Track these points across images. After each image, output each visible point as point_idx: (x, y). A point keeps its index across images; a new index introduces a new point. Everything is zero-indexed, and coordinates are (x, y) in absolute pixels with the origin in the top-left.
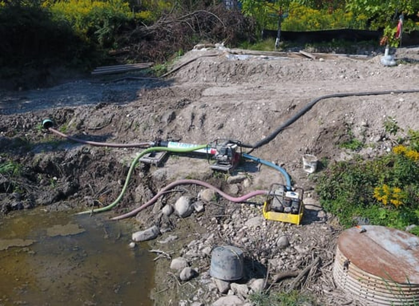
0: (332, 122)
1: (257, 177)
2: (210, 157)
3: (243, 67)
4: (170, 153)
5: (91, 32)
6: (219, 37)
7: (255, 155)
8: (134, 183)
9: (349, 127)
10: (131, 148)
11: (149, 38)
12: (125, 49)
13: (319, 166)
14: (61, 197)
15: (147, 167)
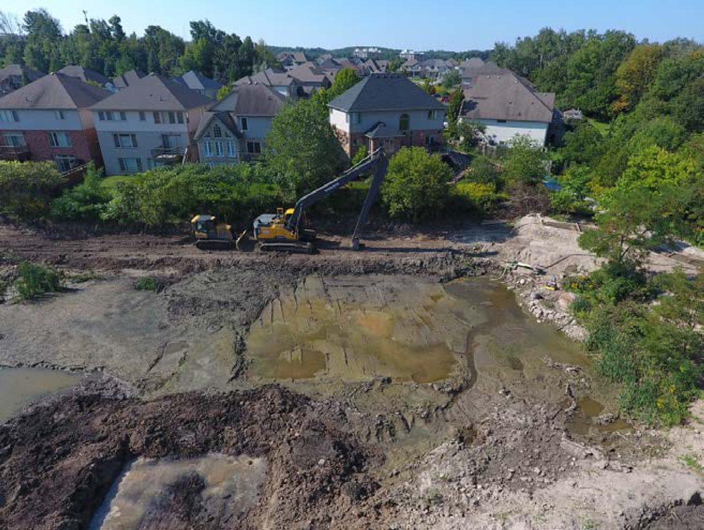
0: (572, 264)
1: (545, 277)
2: (532, 269)
3: (547, 233)
4: (518, 266)
5: (482, 204)
6: (538, 210)
7: (546, 270)
8: (506, 273)
9: (576, 266)
10: (505, 262)
11: (506, 208)
12: (495, 212)
13: (564, 276)
14: (483, 274)
15: (511, 269)
